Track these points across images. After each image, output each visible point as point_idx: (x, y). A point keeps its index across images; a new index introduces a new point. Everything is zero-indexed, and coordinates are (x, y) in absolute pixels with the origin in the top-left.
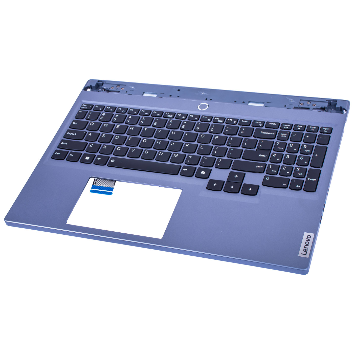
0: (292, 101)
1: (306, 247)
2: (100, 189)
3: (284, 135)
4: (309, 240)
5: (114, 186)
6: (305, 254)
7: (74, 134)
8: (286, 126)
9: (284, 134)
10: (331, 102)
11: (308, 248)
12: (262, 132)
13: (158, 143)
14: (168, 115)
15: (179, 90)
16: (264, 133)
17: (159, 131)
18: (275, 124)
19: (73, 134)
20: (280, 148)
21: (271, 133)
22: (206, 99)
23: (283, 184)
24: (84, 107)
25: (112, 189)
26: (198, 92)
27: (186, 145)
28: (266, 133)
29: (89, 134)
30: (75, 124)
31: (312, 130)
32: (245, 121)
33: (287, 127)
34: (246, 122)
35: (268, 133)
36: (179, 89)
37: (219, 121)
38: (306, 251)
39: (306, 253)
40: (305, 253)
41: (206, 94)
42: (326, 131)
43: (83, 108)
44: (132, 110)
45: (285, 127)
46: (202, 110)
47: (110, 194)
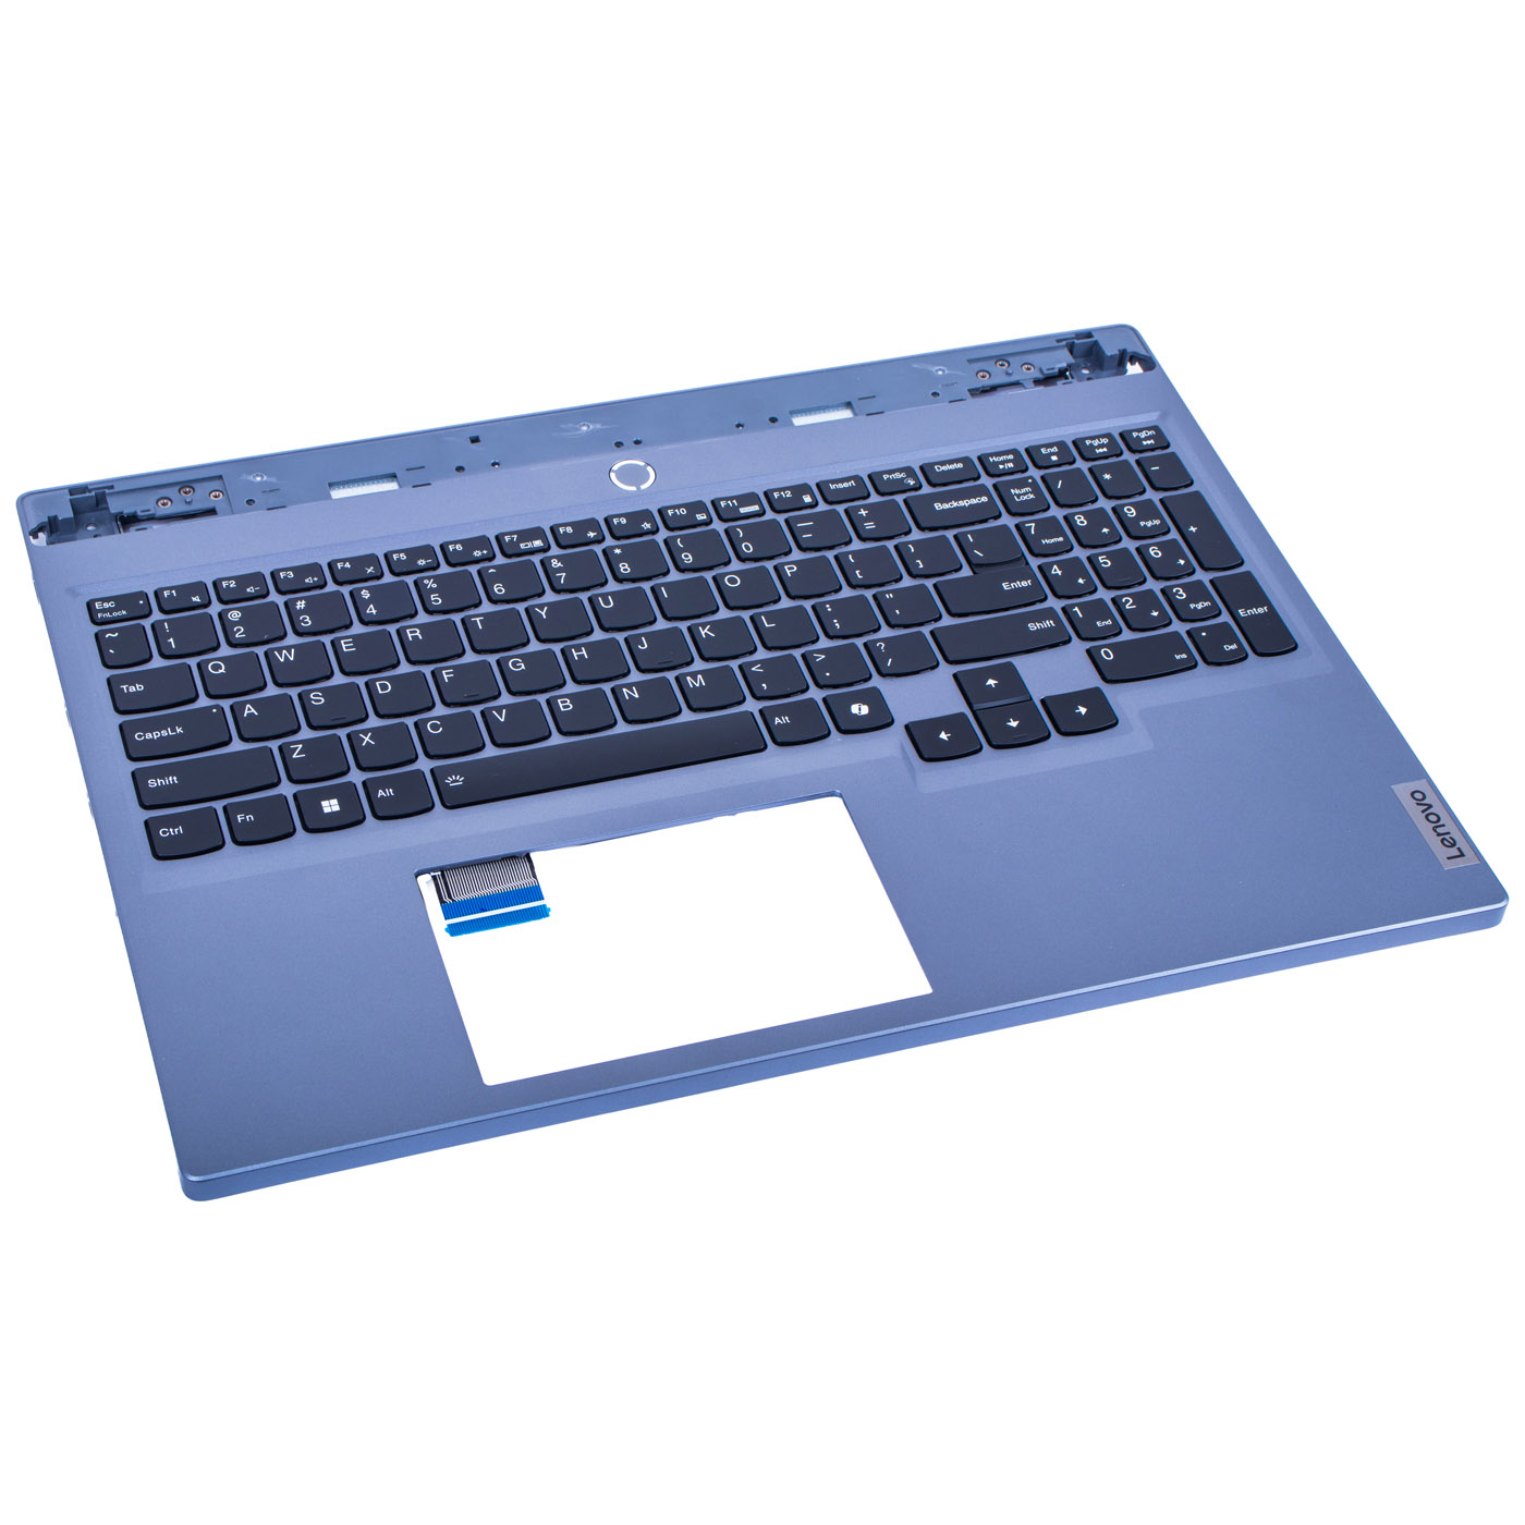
0: (940, 373)
1: (1440, 830)
2: (483, 910)
3: (1024, 494)
4: (1430, 806)
5: (535, 876)
6: (1458, 854)
7: (174, 730)
8: (1003, 463)
9: (1023, 491)
10: (1076, 341)
11: (1448, 833)
12: (938, 506)
13: (580, 656)
14: (521, 540)
15: (475, 440)
16: (946, 506)
17: (543, 614)
18: (960, 465)
19: (164, 733)
20: (1052, 541)
21: (974, 501)
22: (619, 444)
23: (1178, 657)
24: (110, 610)
25: (535, 893)
26: (563, 426)
27: (703, 633)
28: (955, 504)
29: (246, 712)
30: (132, 689)
31: (1101, 450)
32: (840, 486)
33: (1011, 465)
34: (846, 485)
35: (962, 503)
36: (475, 435)
37: (743, 510)
38: (1453, 845)
39: (1459, 849)
40: (1454, 852)
41: (598, 426)
42: (1149, 442)
43: (108, 615)
44: (348, 565)
45: (1001, 467)
46: (638, 488)
47: (542, 913)
